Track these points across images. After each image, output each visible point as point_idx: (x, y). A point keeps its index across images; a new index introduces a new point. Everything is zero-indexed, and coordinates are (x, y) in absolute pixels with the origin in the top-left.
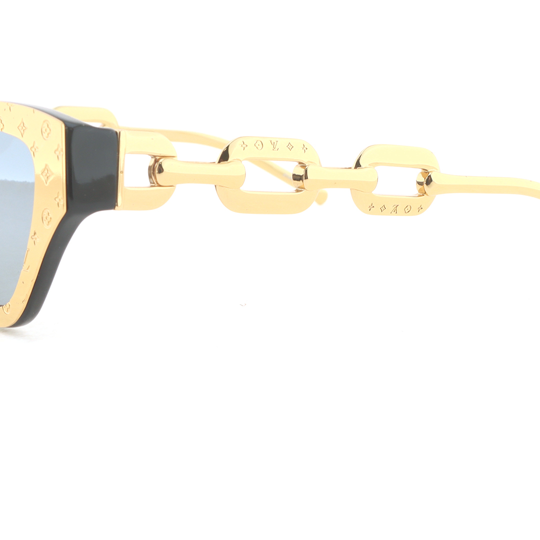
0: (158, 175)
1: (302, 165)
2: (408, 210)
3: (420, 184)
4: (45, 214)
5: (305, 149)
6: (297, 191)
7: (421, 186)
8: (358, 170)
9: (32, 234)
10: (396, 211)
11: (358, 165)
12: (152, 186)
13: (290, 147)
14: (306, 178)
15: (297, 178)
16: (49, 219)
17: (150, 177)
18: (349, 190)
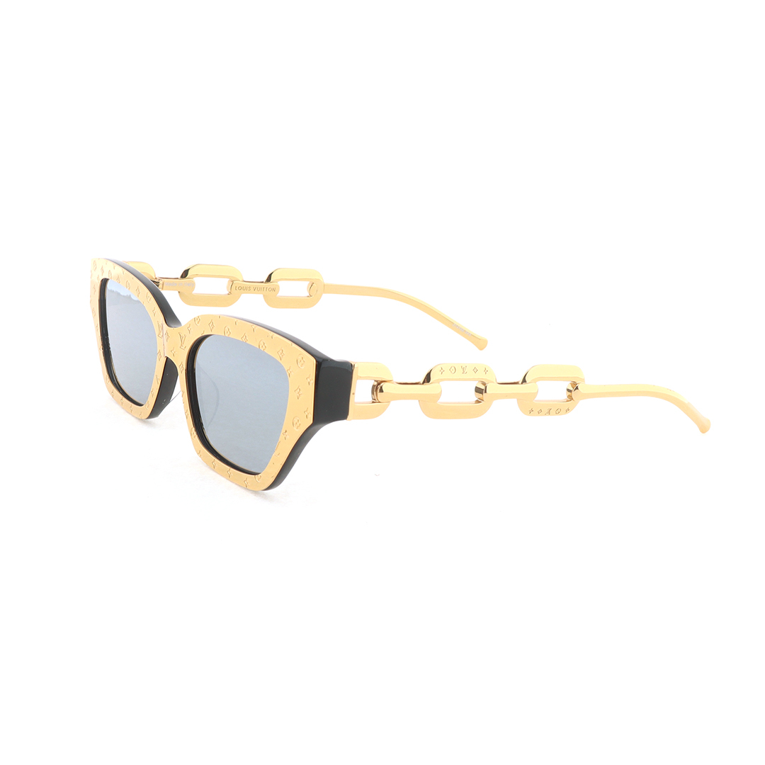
0: (379, 394)
1: (484, 384)
2: (558, 412)
3: (569, 390)
4: (296, 421)
5: (486, 371)
6: (478, 402)
7: (569, 393)
8: (524, 385)
9: (283, 431)
10: (549, 413)
11: (524, 381)
12: (373, 402)
13: (475, 370)
14: (486, 392)
15: (478, 390)
16: (298, 424)
17: (373, 393)
18: (516, 400)
